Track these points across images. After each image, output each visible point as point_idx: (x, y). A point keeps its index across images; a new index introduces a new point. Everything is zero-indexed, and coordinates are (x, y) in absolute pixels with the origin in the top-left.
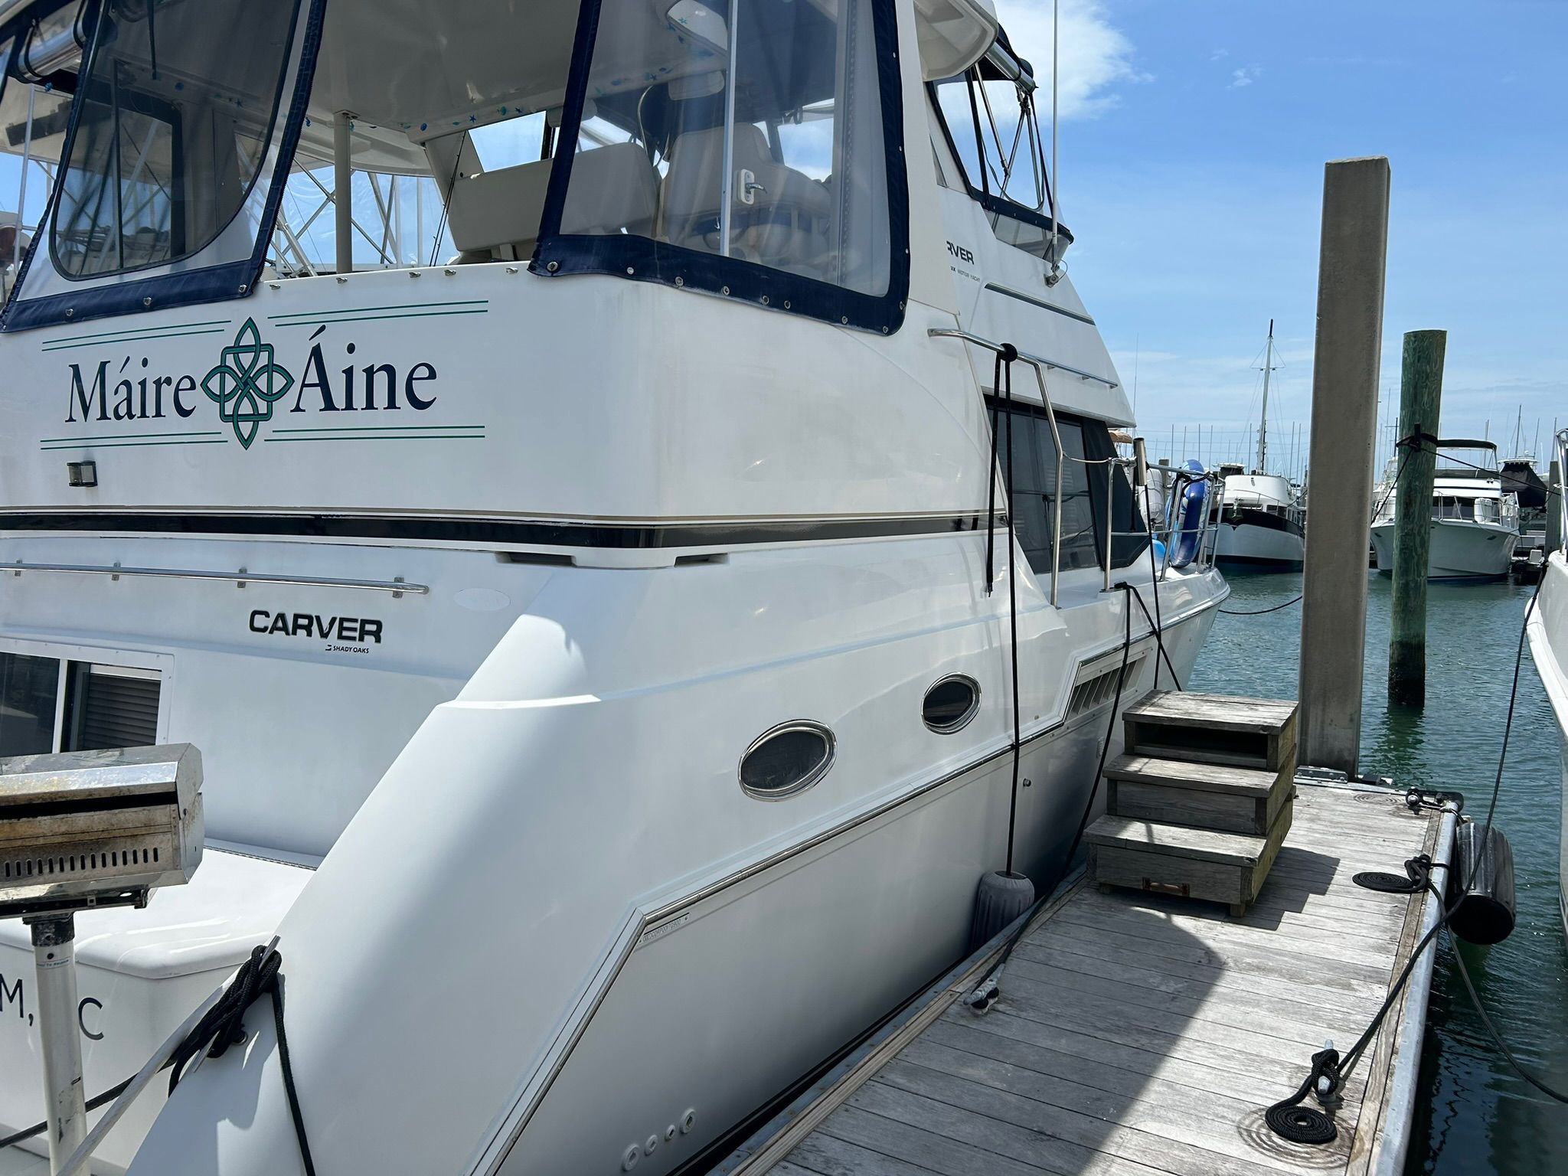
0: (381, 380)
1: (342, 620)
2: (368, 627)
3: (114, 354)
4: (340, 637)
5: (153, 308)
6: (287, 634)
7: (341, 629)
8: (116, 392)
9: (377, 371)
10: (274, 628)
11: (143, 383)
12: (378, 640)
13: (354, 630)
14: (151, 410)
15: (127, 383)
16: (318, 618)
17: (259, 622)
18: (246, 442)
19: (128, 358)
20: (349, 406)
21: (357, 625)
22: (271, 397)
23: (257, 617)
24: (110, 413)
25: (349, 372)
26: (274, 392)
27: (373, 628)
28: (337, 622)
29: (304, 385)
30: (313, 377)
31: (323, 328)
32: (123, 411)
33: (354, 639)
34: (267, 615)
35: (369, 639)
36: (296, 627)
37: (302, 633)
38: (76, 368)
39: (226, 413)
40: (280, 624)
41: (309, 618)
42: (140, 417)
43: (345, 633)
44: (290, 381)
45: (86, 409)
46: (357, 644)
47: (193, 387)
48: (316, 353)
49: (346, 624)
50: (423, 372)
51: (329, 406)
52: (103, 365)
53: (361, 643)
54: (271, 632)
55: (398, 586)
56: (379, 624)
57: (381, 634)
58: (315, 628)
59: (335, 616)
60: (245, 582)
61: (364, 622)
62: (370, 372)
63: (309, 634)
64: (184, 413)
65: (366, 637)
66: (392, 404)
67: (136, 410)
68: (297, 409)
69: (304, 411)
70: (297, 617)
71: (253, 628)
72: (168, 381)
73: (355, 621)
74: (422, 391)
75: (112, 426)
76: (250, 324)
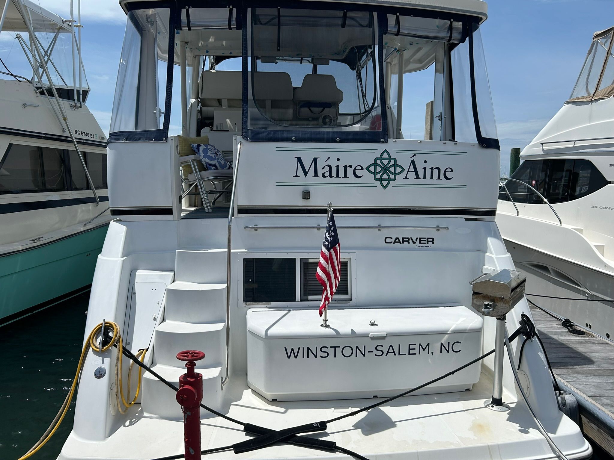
0: (436, 172)
1: (420, 238)
2: (429, 240)
3: (322, 156)
4: (420, 243)
5: (340, 142)
6: (401, 243)
7: (420, 241)
8: (323, 168)
9: (434, 169)
10: (395, 242)
11: (337, 166)
12: (433, 243)
13: (425, 241)
14: (341, 175)
15: (329, 166)
16: (411, 238)
17: (388, 240)
18: (385, 187)
19: (329, 158)
20: (425, 178)
21: (426, 239)
22: (395, 174)
23: (387, 239)
24: (320, 175)
25: (425, 169)
26: (397, 172)
27: (431, 240)
28: (418, 239)
29: (408, 171)
30: (412, 169)
31: (415, 155)
32: (326, 174)
33: (425, 243)
34: (391, 238)
35: (430, 243)
36: (403, 241)
37: (406, 243)
38: (299, 159)
39: (377, 178)
40: (397, 241)
41: (408, 239)
42: (336, 177)
43: (421, 242)
44: (403, 170)
45: (306, 173)
46: (426, 245)
47: (362, 169)
48: (413, 162)
49: (421, 239)
50: (449, 170)
51: (418, 177)
52: (315, 159)
53: (427, 244)
54: (394, 243)
55: (438, 228)
56: (433, 239)
57: (434, 241)
58: (410, 241)
59: (417, 237)
60: (381, 229)
61: (428, 239)
62: (432, 169)
63: (409, 243)
64: (358, 177)
65: (429, 243)
66: (439, 178)
67: (334, 175)
68: (406, 178)
69: (408, 179)
70: (403, 238)
71: (386, 242)
72: (350, 166)
73: (425, 238)
74: (448, 175)
75: (321, 179)
76: (386, 151)
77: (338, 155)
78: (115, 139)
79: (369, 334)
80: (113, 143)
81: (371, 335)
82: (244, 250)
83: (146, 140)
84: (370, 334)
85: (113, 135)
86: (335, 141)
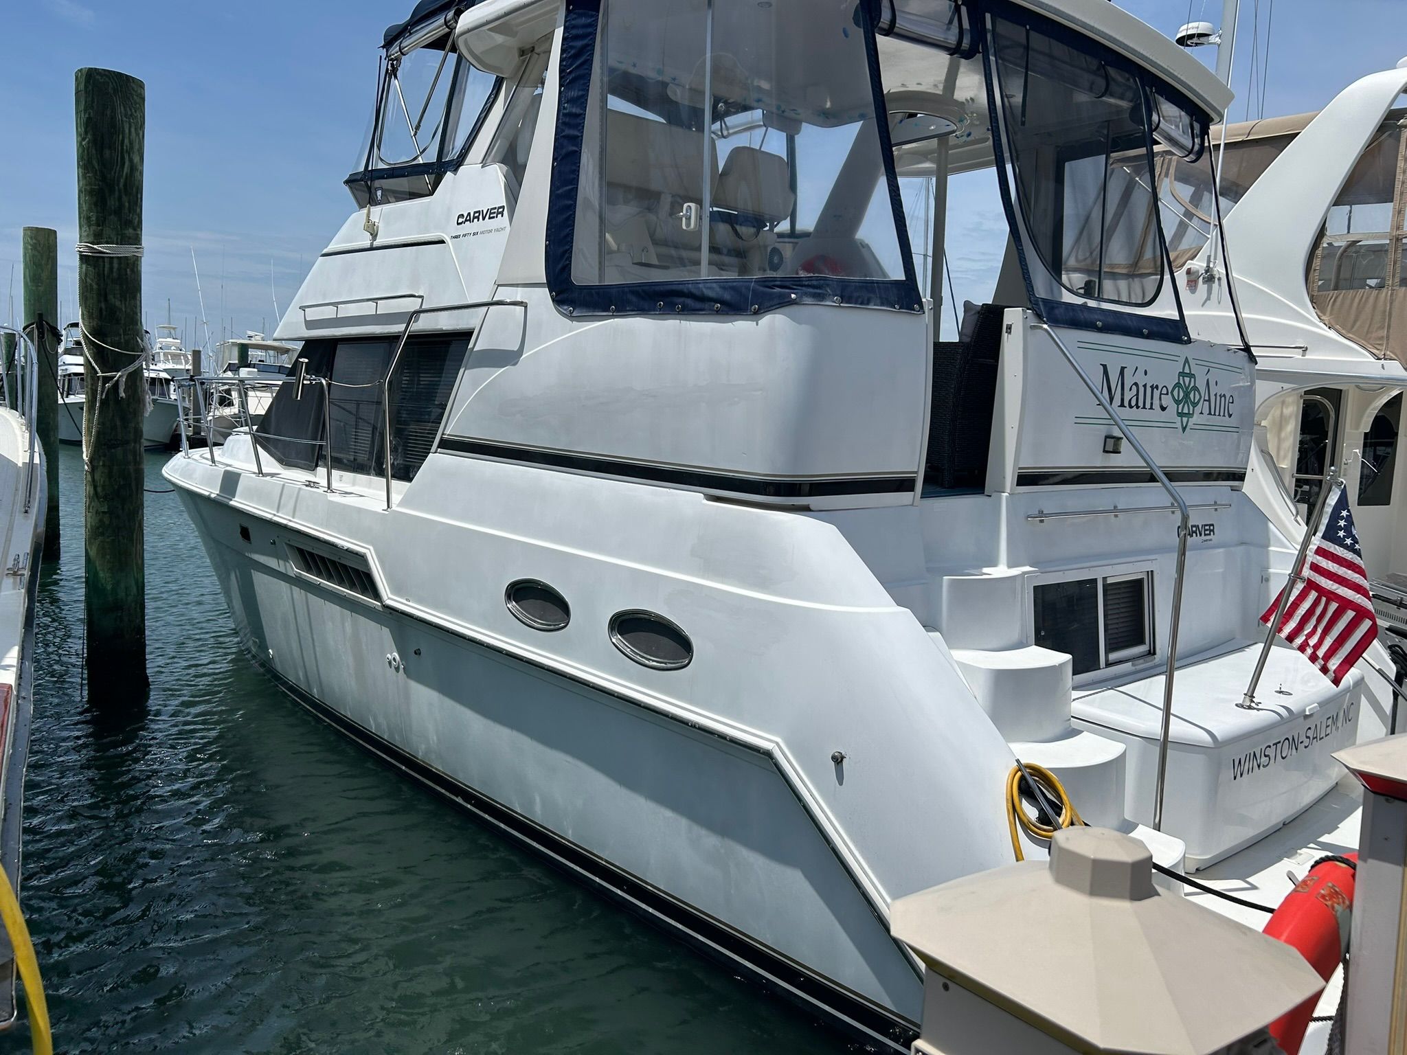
0: (1223, 402)
3: (1130, 363)
5: (1148, 337)
8: (1131, 390)
11: (1145, 386)
14: (1148, 406)
15: (1136, 384)
18: (1184, 429)
19: (1137, 368)
20: (1215, 413)
22: (1194, 405)
24: (1126, 403)
25: (1216, 396)
26: (1195, 402)
29: (1204, 400)
30: (1207, 395)
31: (1209, 370)
32: (1133, 403)
38: (1105, 366)
39: (1178, 411)
42: (1143, 408)
44: (1200, 397)
45: (1111, 399)
47: (1167, 394)
48: (1208, 383)
50: (1231, 400)
51: (1210, 411)
52: (1123, 369)
55: (1215, 506)
60: (1174, 511)
62: (1221, 397)
64: (1163, 409)
66: (1224, 414)
67: (1141, 404)
69: (1203, 414)
72: (1157, 387)
74: (1231, 408)
75: (1128, 412)
76: (1188, 360)
77: (1143, 364)
78: (815, 296)
79: (1305, 711)
80: (810, 307)
81: (1309, 710)
82: (1027, 569)
83: (882, 304)
84: (1307, 709)
85: (798, 283)
86: (1142, 336)
